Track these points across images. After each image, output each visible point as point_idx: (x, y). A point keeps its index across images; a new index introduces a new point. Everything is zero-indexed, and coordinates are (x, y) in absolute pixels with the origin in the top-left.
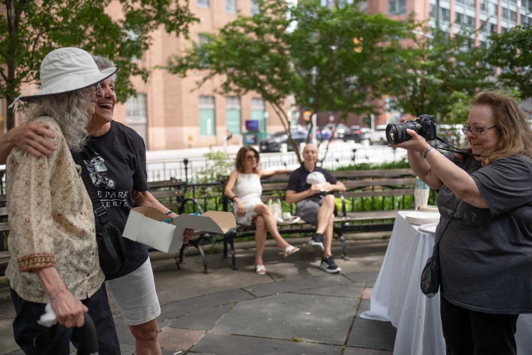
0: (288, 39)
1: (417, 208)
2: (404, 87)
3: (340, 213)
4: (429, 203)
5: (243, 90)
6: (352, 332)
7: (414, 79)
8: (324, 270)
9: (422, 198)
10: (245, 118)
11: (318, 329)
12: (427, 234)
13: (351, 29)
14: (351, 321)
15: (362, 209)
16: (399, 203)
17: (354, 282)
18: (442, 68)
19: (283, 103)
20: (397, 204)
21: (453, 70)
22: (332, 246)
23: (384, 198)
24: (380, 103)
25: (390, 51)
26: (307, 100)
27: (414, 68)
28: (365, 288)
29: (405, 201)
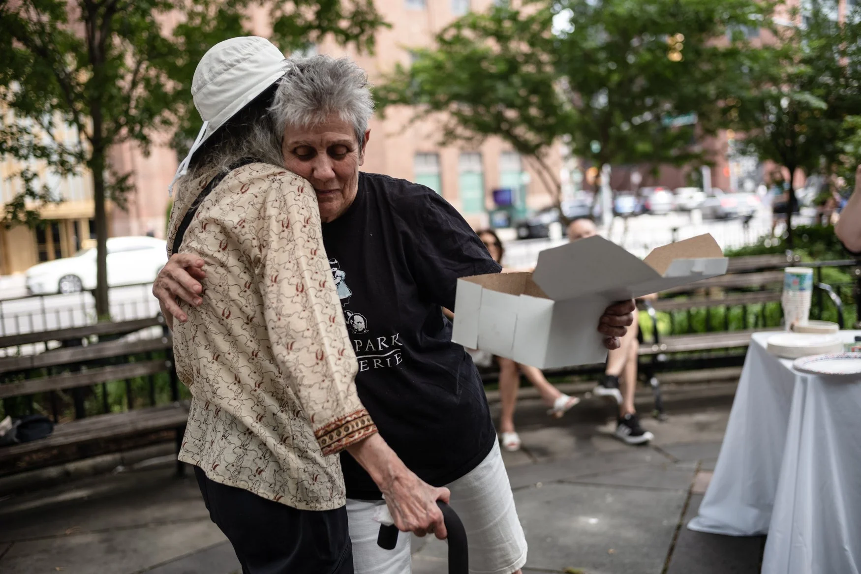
0: (551, 46)
1: (788, 326)
2: (758, 115)
3: (648, 337)
4: (812, 317)
5: (479, 137)
6: (674, 556)
7: (776, 101)
8: (621, 440)
9: (797, 308)
10: (492, 185)
11: (611, 551)
12: (810, 377)
13: (659, 20)
14: (672, 535)
15: (689, 330)
16: (757, 317)
17: (676, 461)
18: (826, 79)
19: (546, 155)
20: (751, 319)
21: (847, 79)
22: (636, 395)
23: (728, 309)
24: (718, 144)
25: (731, 54)
26: (588, 147)
27: (775, 81)
28: (698, 471)
29: (768, 313)
